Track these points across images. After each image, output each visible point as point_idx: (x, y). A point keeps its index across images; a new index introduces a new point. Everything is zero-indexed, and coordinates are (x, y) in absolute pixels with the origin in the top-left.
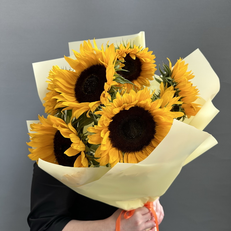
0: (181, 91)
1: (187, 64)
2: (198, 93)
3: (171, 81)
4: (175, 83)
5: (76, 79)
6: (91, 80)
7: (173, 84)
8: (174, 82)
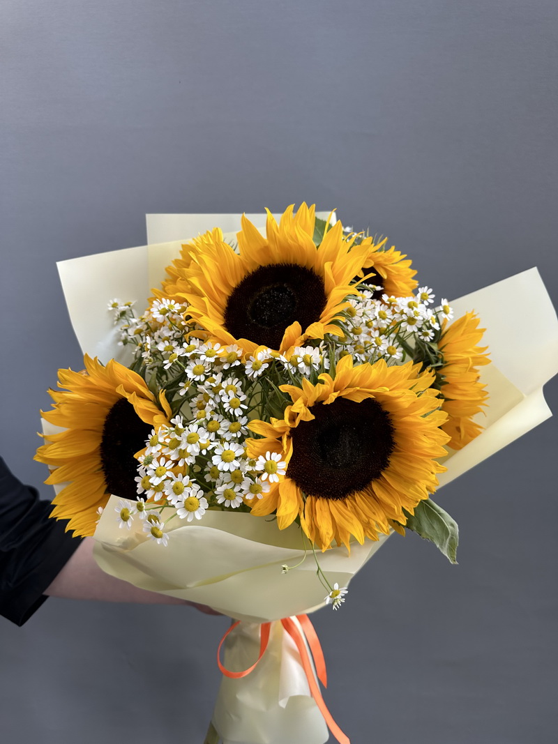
0: (448, 383)
1: (484, 330)
2: (484, 402)
3: (434, 353)
4: (442, 363)
5: (243, 277)
6: (278, 297)
7: (437, 362)
8: (441, 357)
